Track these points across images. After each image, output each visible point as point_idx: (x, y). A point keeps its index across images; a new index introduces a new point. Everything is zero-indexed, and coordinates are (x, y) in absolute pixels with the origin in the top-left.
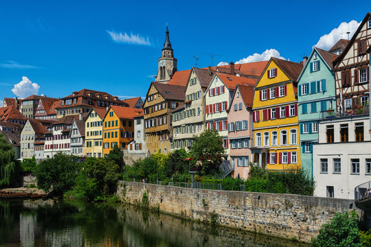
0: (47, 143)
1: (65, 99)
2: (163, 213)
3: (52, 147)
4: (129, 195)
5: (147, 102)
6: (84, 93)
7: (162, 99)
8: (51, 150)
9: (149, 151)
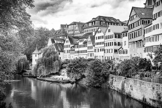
0: (76, 50)
1: (88, 23)
2: (132, 98)
3: (78, 52)
4: (115, 84)
5: (130, 21)
6: (99, 18)
7: (138, 19)
8: (78, 54)
9: (131, 55)
